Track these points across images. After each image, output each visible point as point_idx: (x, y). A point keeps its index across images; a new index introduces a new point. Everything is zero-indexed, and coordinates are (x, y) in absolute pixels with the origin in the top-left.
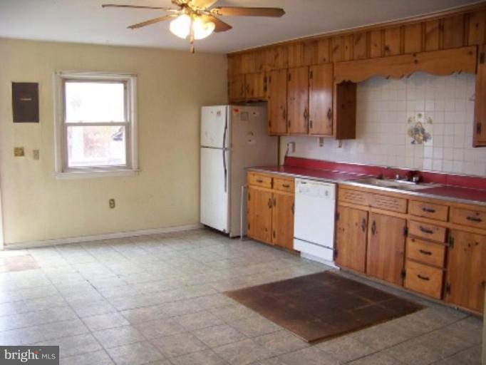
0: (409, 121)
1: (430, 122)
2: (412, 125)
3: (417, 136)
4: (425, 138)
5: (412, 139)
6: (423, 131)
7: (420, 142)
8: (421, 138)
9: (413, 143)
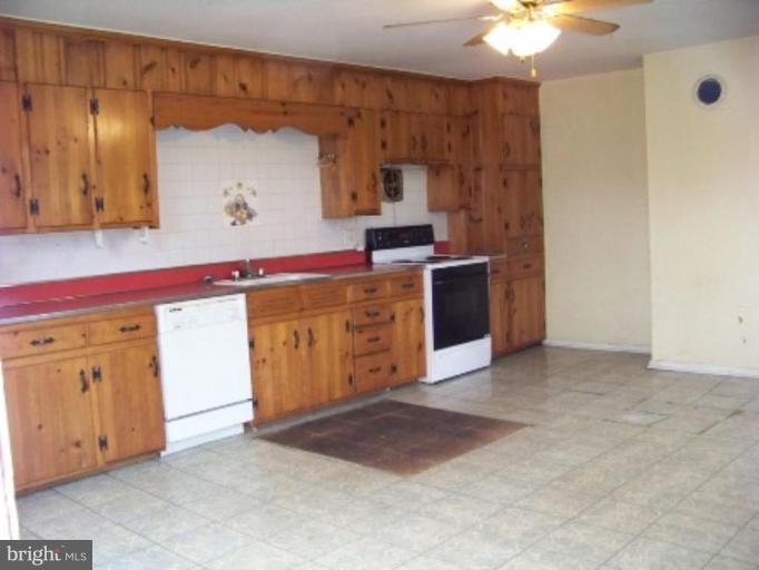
0: (226, 193)
1: (254, 193)
2: (231, 199)
3: (238, 214)
4: (250, 216)
5: (232, 219)
6: (245, 206)
7: (243, 222)
8: (245, 216)
9: (234, 224)
